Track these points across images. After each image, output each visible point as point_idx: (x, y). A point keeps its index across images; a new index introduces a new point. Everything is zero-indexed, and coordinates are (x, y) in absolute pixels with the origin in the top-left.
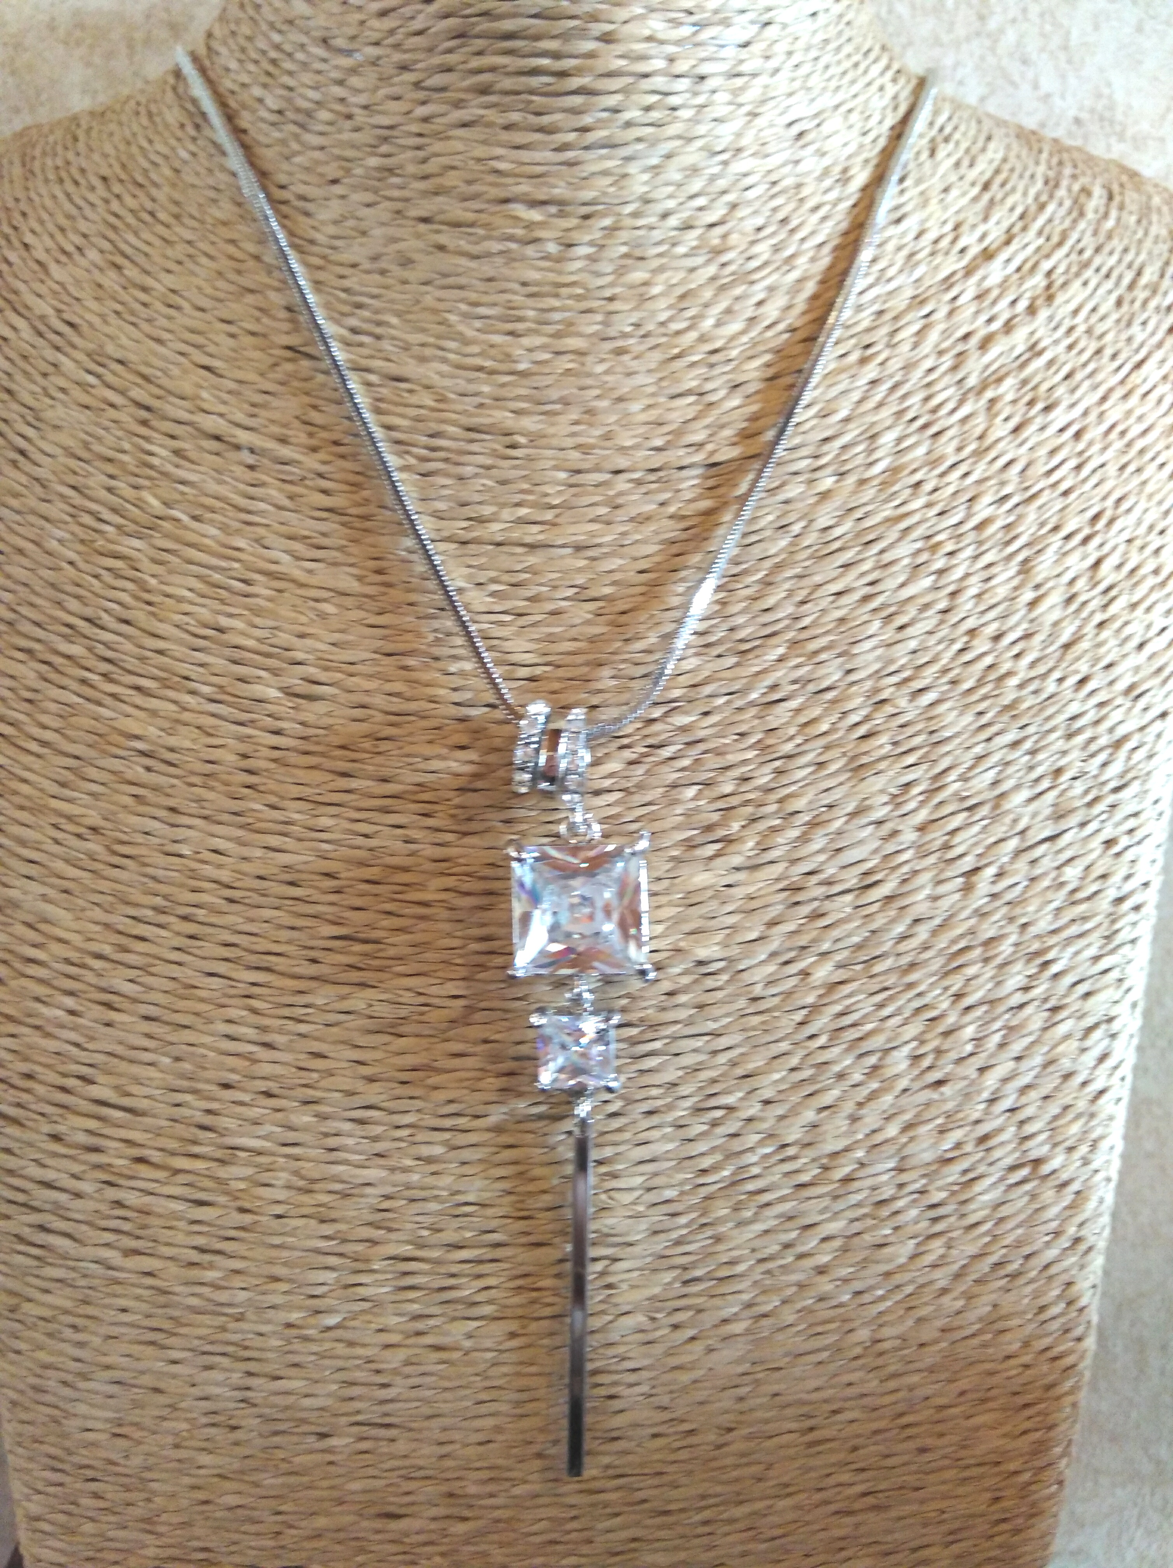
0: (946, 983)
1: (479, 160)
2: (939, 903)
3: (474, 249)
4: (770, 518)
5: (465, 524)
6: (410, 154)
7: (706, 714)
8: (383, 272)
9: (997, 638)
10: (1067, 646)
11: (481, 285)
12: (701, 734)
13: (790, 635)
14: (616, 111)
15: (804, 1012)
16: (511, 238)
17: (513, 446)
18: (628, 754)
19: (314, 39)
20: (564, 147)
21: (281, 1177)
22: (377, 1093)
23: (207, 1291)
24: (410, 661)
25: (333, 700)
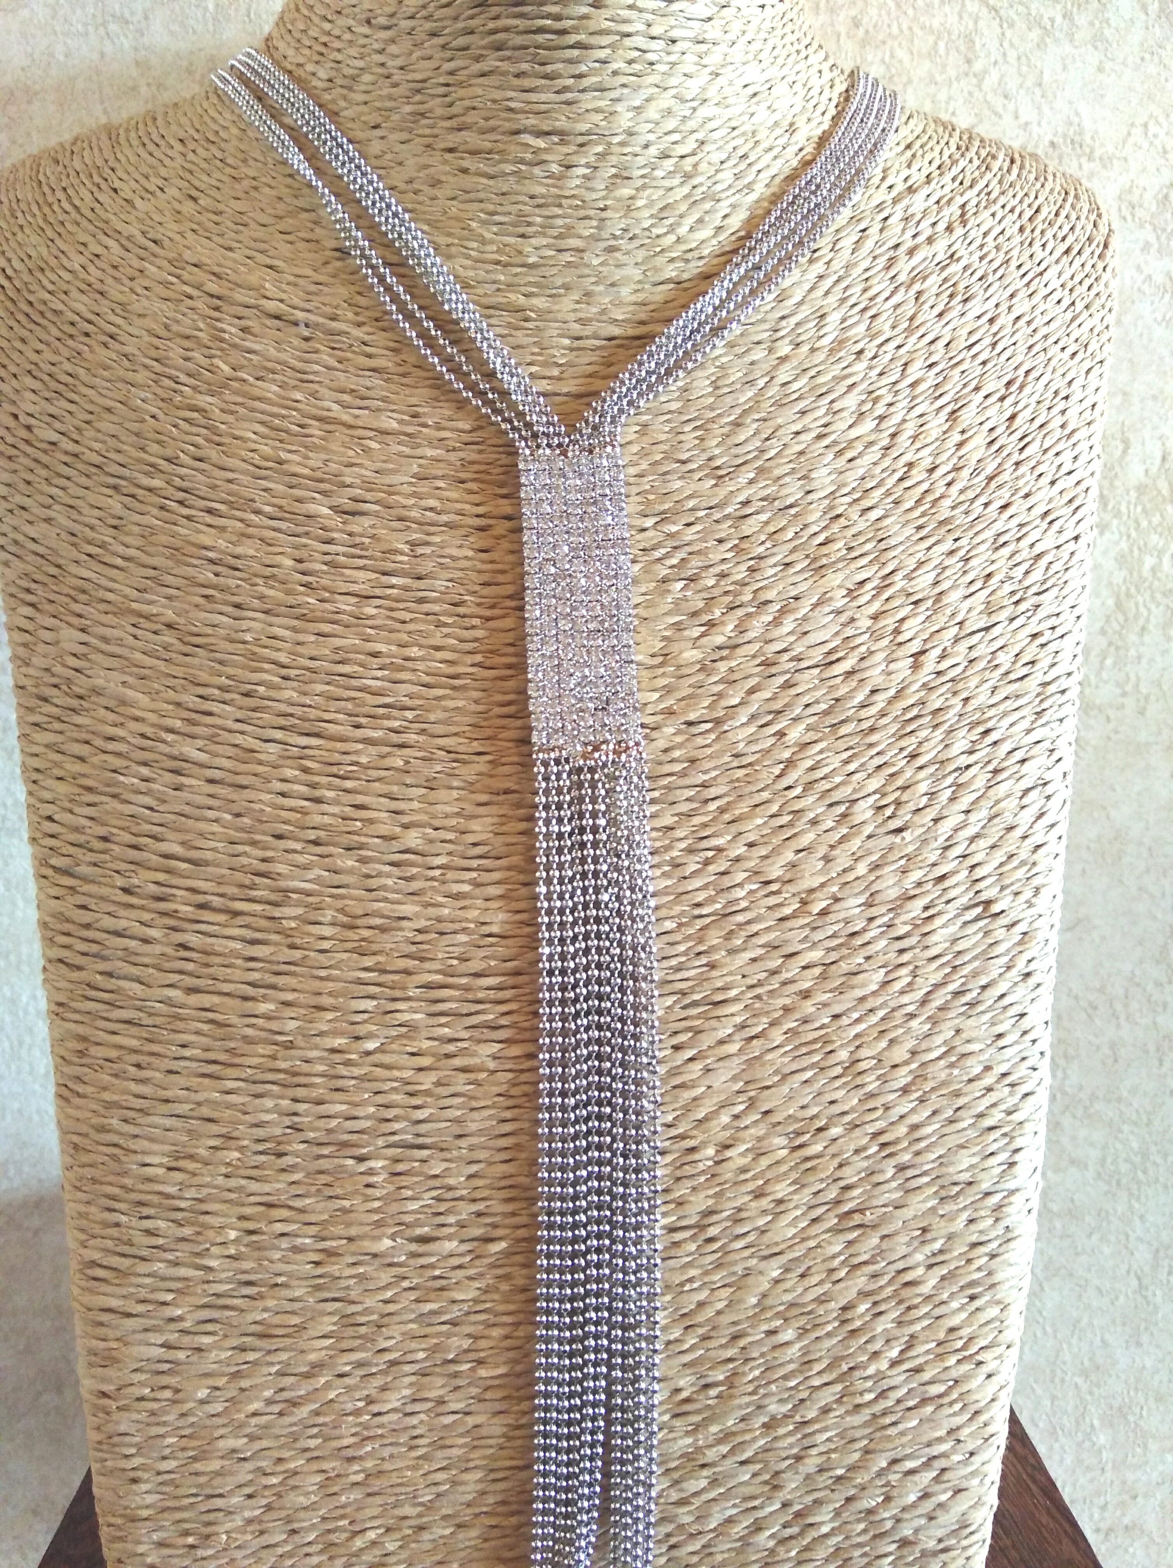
0: (903, 743)
1: (494, 101)
2: (893, 676)
3: (490, 170)
4: (740, 374)
6: (439, 100)
7: (688, 525)
8: (416, 191)
9: (931, 471)
10: (990, 479)
11: (497, 199)
12: (688, 538)
13: (757, 464)
14: (605, 63)
15: (782, 766)
16: (522, 161)
17: (526, 320)
19: (359, 21)
20: (565, 89)
21: (328, 915)
22: (413, 839)
23: (260, 1022)
24: (441, 484)
25: (377, 515)
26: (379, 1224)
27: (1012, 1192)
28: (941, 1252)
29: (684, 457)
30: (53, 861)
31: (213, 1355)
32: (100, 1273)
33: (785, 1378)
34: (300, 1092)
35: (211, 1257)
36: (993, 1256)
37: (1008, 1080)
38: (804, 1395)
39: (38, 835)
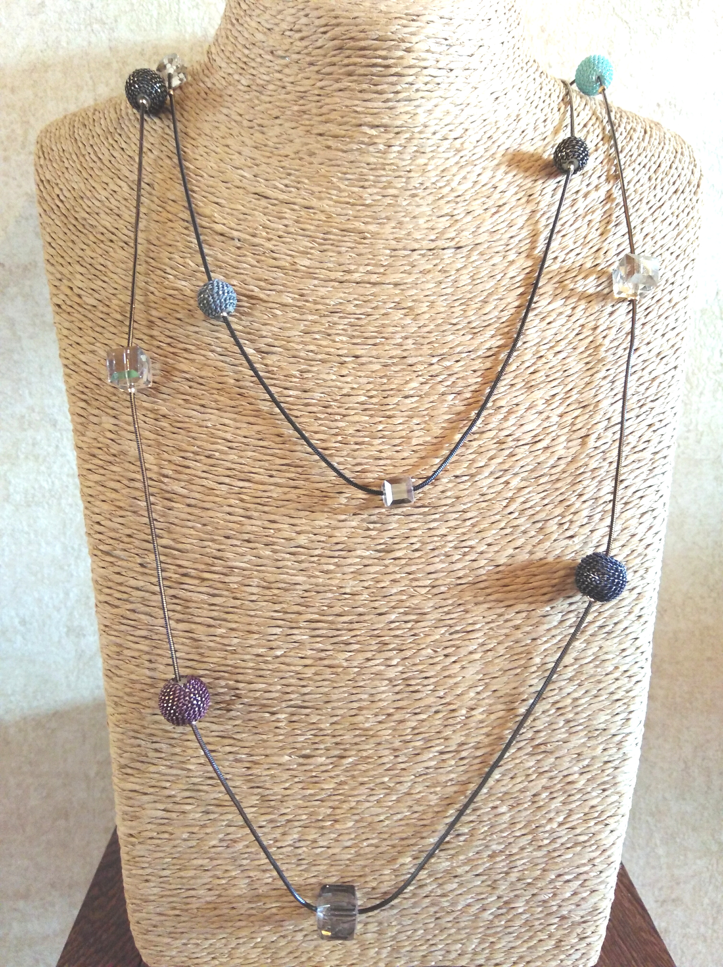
0: (575, 488)
1: (347, 106)
2: (570, 450)
3: (344, 148)
4: (487, 272)
5: (342, 274)
6: (314, 104)
7: (457, 361)
8: (301, 159)
9: (595, 328)
11: (348, 165)
12: (456, 370)
13: (497, 325)
14: (412, 84)
15: (507, 501)
16: (363, 143)
17: (364, 238)
18: (421, 379)
19: (266, 52)
20: (387, 101)
21: (255, 581)
22: (302, 540)
23: (218, 639)
24: (317, 336)
25: (280, 354)
26: (282, 748)
27: (628, 734)
28: (588, 766)
29: (454, 321)
30: (101, 547)
31: (191, 816)
32: (129, 771)
33: (501, 831)
34: (240, 678)
35: (190, 764)
36: (616, 768)
37: (628, 674)
38: (511, 840)
39: (92, 532)
